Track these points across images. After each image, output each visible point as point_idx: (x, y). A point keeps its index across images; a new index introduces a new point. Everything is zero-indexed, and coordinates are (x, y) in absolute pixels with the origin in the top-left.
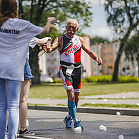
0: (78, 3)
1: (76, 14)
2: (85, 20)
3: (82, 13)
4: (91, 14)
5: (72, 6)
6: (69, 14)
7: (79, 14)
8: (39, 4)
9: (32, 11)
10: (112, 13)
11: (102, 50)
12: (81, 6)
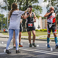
0: (38, 6)
1: (37, 10)
2: (40, 12)
3: (39, 9)
4: (42, 10)
5: (36, 7)
6: (35, 10)
7: (38, 10)
8: (26, 6)
9: (23, 8)
10: (49, 9)
11: (45, 21)
12: (39, 7)
